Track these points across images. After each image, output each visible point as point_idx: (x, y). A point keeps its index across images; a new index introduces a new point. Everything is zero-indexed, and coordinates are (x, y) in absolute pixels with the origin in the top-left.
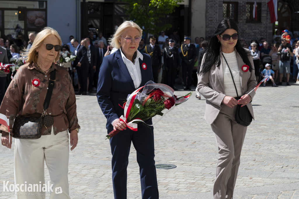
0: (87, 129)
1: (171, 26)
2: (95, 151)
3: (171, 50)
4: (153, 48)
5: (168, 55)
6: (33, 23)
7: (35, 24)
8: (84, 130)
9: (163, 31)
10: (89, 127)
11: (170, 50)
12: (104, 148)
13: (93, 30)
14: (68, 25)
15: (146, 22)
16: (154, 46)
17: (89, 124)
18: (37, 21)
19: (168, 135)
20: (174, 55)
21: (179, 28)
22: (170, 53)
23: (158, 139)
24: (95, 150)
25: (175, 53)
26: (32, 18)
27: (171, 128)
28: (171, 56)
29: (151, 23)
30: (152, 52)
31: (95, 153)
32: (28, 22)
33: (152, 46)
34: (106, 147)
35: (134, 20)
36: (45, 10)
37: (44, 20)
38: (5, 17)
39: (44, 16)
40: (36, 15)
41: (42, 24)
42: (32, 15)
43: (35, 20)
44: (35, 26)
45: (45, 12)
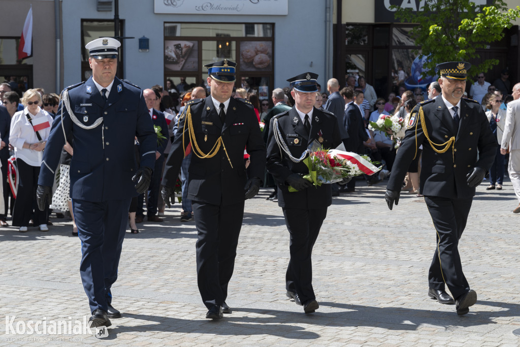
0: (371, 254)
6: (250, 63)
7: (254, 63)
8: (365, 256)
10: (372, 250)
13: (352, 73)
14: (311, 65)
17: (371, 244)
18: (257, 59)
26: (249, 54)
35: (430, 54)
36: (271, 39)
37: (269, 56)
38: (204, 52)
39: (270, 50)
40: (256, 48)
41: (266, 64)
42: (249, 48)
43: (254, 56)
44: (254, 67)
45: (271, 42)
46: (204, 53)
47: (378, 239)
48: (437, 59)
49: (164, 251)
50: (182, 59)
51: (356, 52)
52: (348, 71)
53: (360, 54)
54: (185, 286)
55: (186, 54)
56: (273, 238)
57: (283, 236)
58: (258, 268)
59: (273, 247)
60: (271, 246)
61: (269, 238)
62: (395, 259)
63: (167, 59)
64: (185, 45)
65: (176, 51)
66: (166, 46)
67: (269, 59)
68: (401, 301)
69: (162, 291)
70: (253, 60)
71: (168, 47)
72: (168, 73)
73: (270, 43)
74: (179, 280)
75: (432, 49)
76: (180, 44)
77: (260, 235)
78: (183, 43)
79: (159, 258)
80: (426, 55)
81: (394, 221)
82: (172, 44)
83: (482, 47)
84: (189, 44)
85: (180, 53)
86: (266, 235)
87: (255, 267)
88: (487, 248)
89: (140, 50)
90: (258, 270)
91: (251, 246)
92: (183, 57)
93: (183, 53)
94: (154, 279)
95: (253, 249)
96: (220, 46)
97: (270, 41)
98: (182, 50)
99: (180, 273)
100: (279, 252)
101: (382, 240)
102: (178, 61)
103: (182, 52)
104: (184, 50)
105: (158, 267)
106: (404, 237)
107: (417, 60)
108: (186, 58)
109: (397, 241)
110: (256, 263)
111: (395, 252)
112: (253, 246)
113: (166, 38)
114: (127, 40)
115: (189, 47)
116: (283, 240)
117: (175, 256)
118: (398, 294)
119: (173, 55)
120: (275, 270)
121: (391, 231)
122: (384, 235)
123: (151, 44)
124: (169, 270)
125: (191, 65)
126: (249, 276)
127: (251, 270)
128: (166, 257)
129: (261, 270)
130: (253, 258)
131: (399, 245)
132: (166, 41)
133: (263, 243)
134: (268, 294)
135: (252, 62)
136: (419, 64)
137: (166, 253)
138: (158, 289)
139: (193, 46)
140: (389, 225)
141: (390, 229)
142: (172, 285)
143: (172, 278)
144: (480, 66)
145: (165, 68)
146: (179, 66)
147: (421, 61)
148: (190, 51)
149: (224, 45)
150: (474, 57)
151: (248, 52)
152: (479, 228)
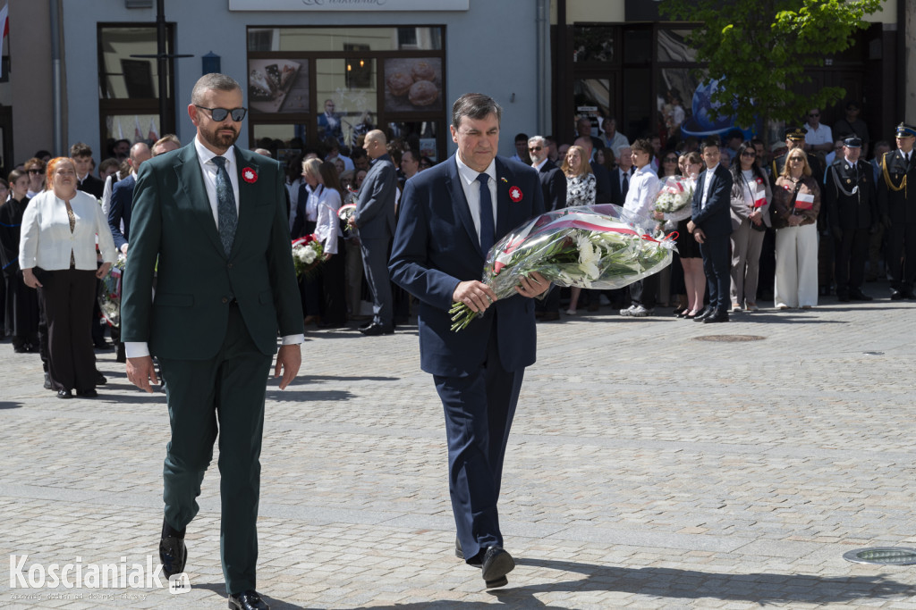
1: (843, 93)
2: (655, 504)
3: (851, 173)
5: (841, 186)
6: (402, 96)
7: (410, 98)
11: (846, 171)
12: (683, 494)
13: (588, 113)
14: (513, 99)
18: (416, 89)
20: (860, 188)
22: (849, 181)
24: (655, 500)
25: (865, 180)
26: (401, 80)
28: (850, 190)
29: (778, 84)
31: (657, 510)
32: (387, 93)
34: (688, 491)
36: (440, 53)
37: (437, 85)
38: (319, 78)
39: (438, 74)
40: (413, 71)
41: (432, 98)
42: (400, 71)
43: (411, 84)
44: (409, 103)
45: (440, 59)
50: (280, 92)
52: (579, 109)
53: (604, 78)
55: (287, 82)
58: (413, 457)
63: (252, 92)
64: (286, 66)
65: (269, 78)
66: (250, 71)
67: (436, 89)
70: (408, 92)
71: (254, 71)
72: (254, 118)
73: (437, 61)
75: (727, 68)
76: (276, 66)
78: (281, 64)
82: (261, 66)
83: (815, 64)
84: (293, 64)
85: (276, 81)
87: (408, 456)
90: (411, 461)
92: (282, 88)
93: (283, 82)
95: (406, 426)
96: (349, 68)
97: (438, 57)
98: (279, 76)
102: (274, 96)
103: (279, 80)
104: (284, 76)
107: (701, 87)
108: (287, 90)
110: (409, 449)
112: (405, 422)
113: (251, 56)
114: (181, 59)
115: (292, 70)
119: (265, 85)
125: (297, 102)
126: (397, 472)
127: (401, 462)
129: (419, 461)
132: (250, 60)
135: (406, 96)
139: (300, 69)
141: (649, 388)
144: (812, 98)
146: (275, 106)
148: (295, 77)
149: (356, 66)
151: (399, 78)
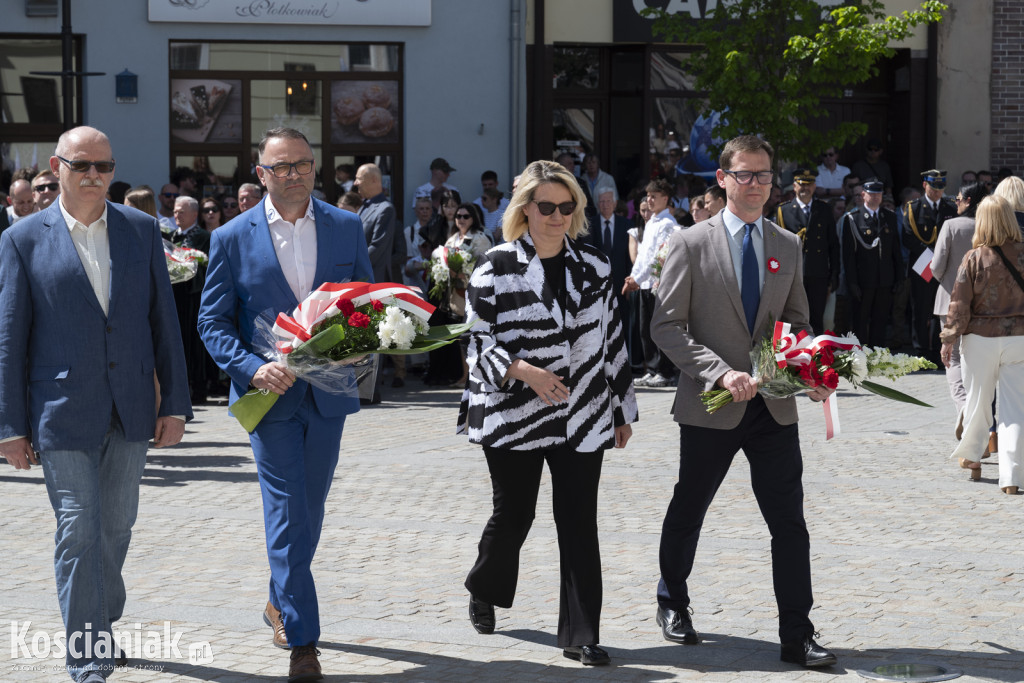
1: (864, 129)
2: (639, 608)
3: (872, 222)
4: (805, 212)
5: (860, 238)
6: (352, 125)
7: (361, 127)
9: (831, 150)
11: (865, 220)
13: (568, 148)
14: (481, 131)
15: (770, 118)
16: (810, 205)
18: (367, 117)
19: (899, 545)
20: (882, 240)
21: (889, 137)
22: (869, 232)
23: (865, 562)
24: (639, 604)
25: (887, 231)
26: (350, 107)
27: (906, 521)
28: (871, 243)
29: (790, 119)
30: (804, 229)
31: (640, 616)
32: (334, 121)
33: (803, 206)
35: (726, 110)
36: (397, 75)
37: (393, 113)
38: (254, 102)
39: (393, 100)
40: (365, 95)
41: (386, 128)
42: (349, 96)
43: (362, 112)
44: (360, 134)
45: (397, 83)
46: (255, 104)
47: (608, 492)
48: (740, 118)
49: (162, 520)
50: (207, 118)
51: (581, 103)
52: (559, 143)
53: (588, 108)
54: (202, 590)
55: (216, 107)
56: (392, 490)
57: (412, 487)
58: (357, 551)
59: (391, 511)
60: (387, 507)
61: (384, 491)
62: (638, 531)
63: (175, 118)
64: (215, 88)
65: (195, 101)
66: (173, 93)
67: (392, 118)
68: (642, 614)
69: (155, 600)
70: (359, 120)
71: (178, 93)
72: (177, 148)
73: (393, 85)
74: (192, 577)
75: (730, 99)
76: (203, 87)
77: (364, 486)
78: (210, 85)
79: (151, 535)
80: (717, 110)
81: (645, 454)
82: (185, 88)
83: (833, 95)
84: (224, 86)
85: (203, 105)
86: (378, 485)
87: (351, 550)
88: (827, 508)
89: (119, 100)
90: (354, 556)
91: (344, 508)
92: (210, 114)
93: (211, 106)
94: (140, 576)
95: (349, 514)
96: (290, 91)
97: (395, 79)
98: (207, 99)
99: (194, 564)
100: (402, 519)
101: (615, 493)
102: (200, 123)
103: (207, 104)
104: (212, 99)
105: (149, 553)
106: (661, 487)
107: (701, 121)
108: (216, 116)
109: (645, 496)
110: (353, 541)
111: (639, 516)
112: (350, 509)
113: (175, 75)
114: (90, 78)
115: (222, 92)
116: (412, 495)
117: (186, 531)
118: (636, 600)
119: (190, 110)
120: (392, 556)
121: (635, 475)
122: (620, 483)
123: (142, 86)
124: (172, 557)
125: (228, 130)
126: (337, 568)
127: (342, 557)
128: (167, 531)
129: (363, 556)
130: (347, 533)
131: (649, 503)
132: (173, 81)
133: (371, 501)
134: (373, 603)
135: (356, 125)
136: (706, 128)
137: (167, 524)
138: (147, 596)
139: (232, 91)
140: (632, 462)
141: (635, 471)
142: (177, 587)
143: (177, 575)
144: (829, 135)
145: (172, 137)
146: (202, 134)
147: (709, 122)
148: (225, 101)
149: (297, 89)
150: (817, 115)
151: (348, 103)
152: (814, 467)
